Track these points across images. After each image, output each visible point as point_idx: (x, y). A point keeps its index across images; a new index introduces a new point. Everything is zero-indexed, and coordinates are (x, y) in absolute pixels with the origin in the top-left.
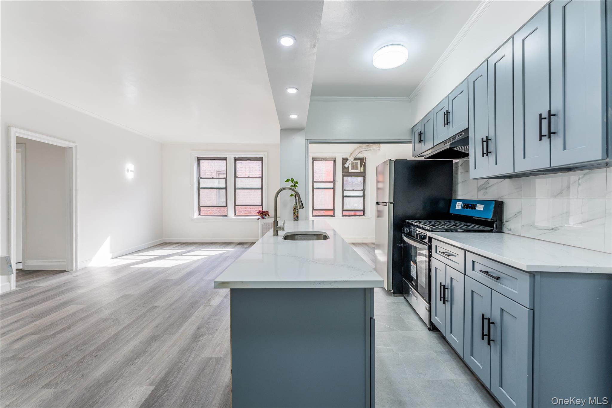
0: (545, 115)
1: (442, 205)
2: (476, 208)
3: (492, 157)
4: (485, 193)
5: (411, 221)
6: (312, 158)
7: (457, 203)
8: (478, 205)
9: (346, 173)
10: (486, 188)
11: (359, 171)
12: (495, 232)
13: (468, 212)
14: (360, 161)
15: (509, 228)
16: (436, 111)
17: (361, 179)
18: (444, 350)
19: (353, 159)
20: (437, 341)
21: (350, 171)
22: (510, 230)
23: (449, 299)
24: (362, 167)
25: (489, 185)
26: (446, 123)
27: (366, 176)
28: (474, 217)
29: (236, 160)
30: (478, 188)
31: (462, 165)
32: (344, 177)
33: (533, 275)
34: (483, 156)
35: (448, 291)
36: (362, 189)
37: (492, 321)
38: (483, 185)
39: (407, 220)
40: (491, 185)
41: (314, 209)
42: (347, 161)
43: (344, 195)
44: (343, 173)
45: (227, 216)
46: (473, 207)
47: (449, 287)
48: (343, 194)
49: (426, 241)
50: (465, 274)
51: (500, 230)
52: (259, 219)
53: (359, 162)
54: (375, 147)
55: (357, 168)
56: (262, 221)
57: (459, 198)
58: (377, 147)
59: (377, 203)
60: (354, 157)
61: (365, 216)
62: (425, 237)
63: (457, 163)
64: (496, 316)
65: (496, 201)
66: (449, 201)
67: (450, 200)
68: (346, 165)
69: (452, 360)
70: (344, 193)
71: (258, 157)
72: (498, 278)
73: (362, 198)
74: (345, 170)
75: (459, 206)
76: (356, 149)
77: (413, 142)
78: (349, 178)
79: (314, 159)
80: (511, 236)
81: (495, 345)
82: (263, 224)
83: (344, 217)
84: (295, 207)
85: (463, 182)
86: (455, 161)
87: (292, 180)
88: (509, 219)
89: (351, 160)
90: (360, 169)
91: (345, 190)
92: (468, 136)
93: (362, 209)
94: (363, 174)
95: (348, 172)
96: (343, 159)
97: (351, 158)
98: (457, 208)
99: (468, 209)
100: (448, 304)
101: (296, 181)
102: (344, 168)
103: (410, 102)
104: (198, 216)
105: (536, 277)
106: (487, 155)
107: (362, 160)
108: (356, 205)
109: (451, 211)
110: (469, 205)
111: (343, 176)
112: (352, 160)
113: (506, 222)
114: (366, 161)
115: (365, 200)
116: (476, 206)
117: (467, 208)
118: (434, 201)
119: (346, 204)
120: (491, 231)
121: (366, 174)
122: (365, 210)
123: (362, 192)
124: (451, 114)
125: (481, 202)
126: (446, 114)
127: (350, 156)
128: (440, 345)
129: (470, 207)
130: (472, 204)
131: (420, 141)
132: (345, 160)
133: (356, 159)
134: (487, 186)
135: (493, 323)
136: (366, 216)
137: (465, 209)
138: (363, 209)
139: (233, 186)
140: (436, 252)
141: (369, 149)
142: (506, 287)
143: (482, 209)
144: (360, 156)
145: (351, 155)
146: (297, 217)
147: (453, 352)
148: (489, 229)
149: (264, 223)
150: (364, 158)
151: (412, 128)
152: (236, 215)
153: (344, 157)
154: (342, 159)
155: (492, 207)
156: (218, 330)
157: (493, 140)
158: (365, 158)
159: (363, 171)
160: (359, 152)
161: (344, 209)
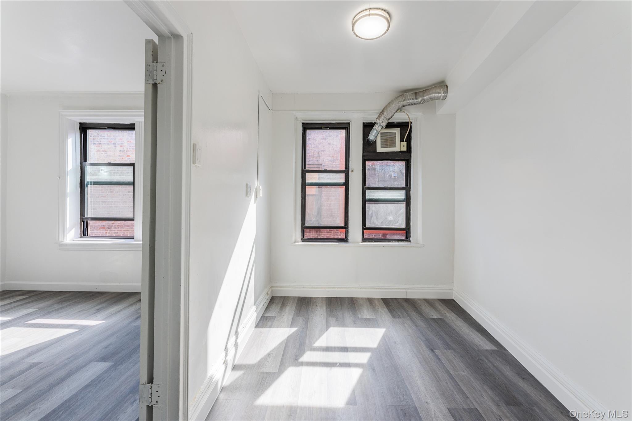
6: (303, 124)
9: (370, 153)
11: (397, 149)
14: (399, 129)
17: (400, 165)
19: (387, 125)
21: (379, 149)
24: (403, 141)
27: (412, 160)
32: (367, 163)
36: (404, 186)
41: (306, 225)
42: (372, 129)
43: (368, 197)
44: (365, 154)
45: (133, 238)
48: (365, 196)
53: (397, 131)
54: (435, 93)
55: (393, 144)
58: (440, 93)
60: (388, 119)
61: (410, 241)
68: (371, 137)
70: (367, 195)
73: (403, 206)
74: (370, 149)
76: (392, 101)
78: (377, 164)
79: (307, 127)
83: (367, 243)
89: (380, 126)
90: (401, 147)
91: (369, 188)
93: (404, 226)
94: (406, 156)
95: (375, 152)
96: (365, 125)
102: (366, 142)
104: (81, 237)
107: (404, 127)
108: (390, 218)
111: (365, 160)
112: (384, 127)
114: (413, 129)
115: (410, 209)
119: (372, 217)
121: (412, 155)
122: (409, 229)
123: (403, 192)
127: (379, 117)
132: (368, 127)
133: (390, 125)
136: (412, 241)
138: (406, 227)
141: (420, 99)
144: (400, 117)
145: (382, 113)
150: (409, 122)
153: (366, 121)
154: (362, 125)
158: (411, 123)
159: (406, 150)
160: (397, 108)
161: (367, 226)
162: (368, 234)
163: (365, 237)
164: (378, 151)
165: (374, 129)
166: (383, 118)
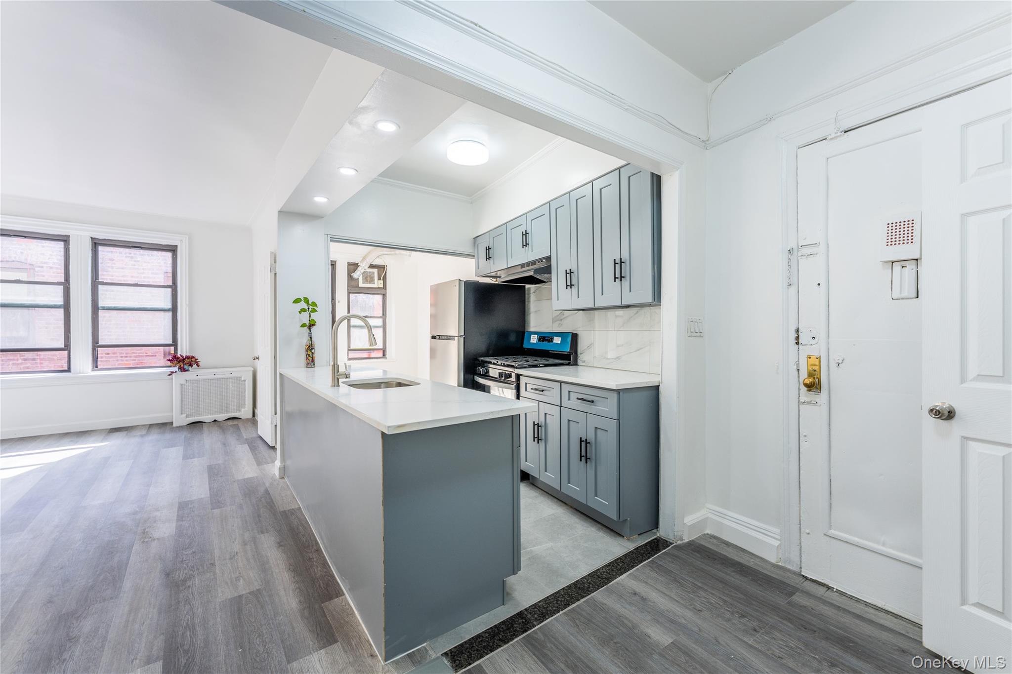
0: (618, 261)
1: (513, 338)
2: (553, 341)
3: (574, 289)
4: (560, 325)
5: (486, 359)
7: (532, 335)
8: (555, 338)
9: (353, 288)
10: (561, 320)
11: (375, 286)
12: (572, 365)
13: (545, 346)
14: (377, 269)
15: (583, 360)
16: (510, 226)
17: (378, 299)
18: (537, 494)
19: (368, 266)
20: (527, 488)
21: (361, 285)
22: (584, 362)
23: (543, 437)
24: (380, 280)
25: (564, 317)
26: (526, 245)
27: (387, 295)
28: (552, 351)
29: (96, 244)
30: (553, 319)
31: (534, 292)
32: (351, 294)
33: (618, 391)
34: (567, 288)
35: (541, 429)
36: (381, 315)
37: (588, 441)
38: (558, 316)
39: (482, 358)
40: (567, 317)
42: (357, 269)
44: (349, 288)
45: (69, 370)
46: (550, 340)
47: (543, 424)
49: (513, 379)
50: (561, 406)
51: (576, 364)
52: (173, 372)
53: (375, 271)
55: (372, 281)
56: (180, 378)
57: (532, 330)
59: (433, 337)
60: (370, 262)
61: (386, 358)
62: (510, 376)
63: (529, 289)
64: (591, 437)
65: (572, 333)
66: (522, 334)
67: (524, 333)
68: (355, 275)
69: (546, 499)
70: (351, 322)
71: (163, 244)
72: (593, 402)
73: (381, 330)
74: (353, 283)
75: (534, 339)
77: (476, 256)
78: (361, 297)
80: (586, 367)
81: (591, 462)
82: (183, 382)
83: (351, 361)
84: (309, 344)
85: (536, 311)
86: (527, 286)
87: (306, 300)
88: (583, 351)
89: (363, 267)
90: (378, 284)
92: (551, 265)
93: (381, 347)
94: (382, 291)
95: (357, 287)
96: (349, 264)
97: (364, 264)
98: (532, 341)
99: (545, 343)
100: (542, 444)
101: (312, 302)
102: (350, 278)
103: (472, 203)
105: (621, 393)
106: (571, 288)
107: (381, 268)
109: (525, 346)
110: (545, 338)
111: (349, 293)
112: (366, 267)
113: (581, 354)
114: (387, 271)
115: (386, 332)
116: (553, 339)
117: (543, 341)
118: (503, 335)
119: (355, 340)
120: (569, 364)
121: (387, 292)
122: (386, 348)
123: (381, 320)
124: (530, 234)
125: (558, 334)
126: (525, 234)
127: (362, 261)
128: (531, 491)
129: (546, 340)
130: (548, 337)
131: (488, 258)
132: (353, 267)
133: (371, 266)
134: (562, 318)
135: (589, 443)
136: (388, 358)
137: (542, 342)
138: (383, 347)
139: (90, 303)
140: (526, 390)
142: (600, 408)
143: (559, 342)
144: (378, 263)
145: (364, 258)
146: (313, 361)
147: (546, 493)
148: (567, 362)
149: (187, 381)
150: (385, 266)
151: (474, 238)
152: (97, 367)
153: (350, 261)
154: (347, 265)
155: (569, 339)
156: (215, 563)
157: (576, 273)
158: (387, 266)
159: (382, 286)
160: (377, 256)
161: (351, 348)
162: (352, 355)
163: (349, 357)
164: (360, 286)
165: (358, 270)
166: (365, 262)
